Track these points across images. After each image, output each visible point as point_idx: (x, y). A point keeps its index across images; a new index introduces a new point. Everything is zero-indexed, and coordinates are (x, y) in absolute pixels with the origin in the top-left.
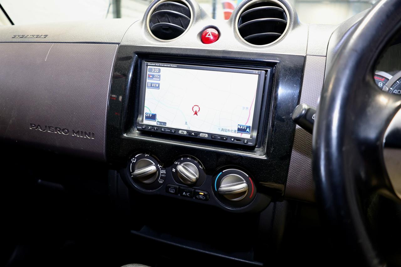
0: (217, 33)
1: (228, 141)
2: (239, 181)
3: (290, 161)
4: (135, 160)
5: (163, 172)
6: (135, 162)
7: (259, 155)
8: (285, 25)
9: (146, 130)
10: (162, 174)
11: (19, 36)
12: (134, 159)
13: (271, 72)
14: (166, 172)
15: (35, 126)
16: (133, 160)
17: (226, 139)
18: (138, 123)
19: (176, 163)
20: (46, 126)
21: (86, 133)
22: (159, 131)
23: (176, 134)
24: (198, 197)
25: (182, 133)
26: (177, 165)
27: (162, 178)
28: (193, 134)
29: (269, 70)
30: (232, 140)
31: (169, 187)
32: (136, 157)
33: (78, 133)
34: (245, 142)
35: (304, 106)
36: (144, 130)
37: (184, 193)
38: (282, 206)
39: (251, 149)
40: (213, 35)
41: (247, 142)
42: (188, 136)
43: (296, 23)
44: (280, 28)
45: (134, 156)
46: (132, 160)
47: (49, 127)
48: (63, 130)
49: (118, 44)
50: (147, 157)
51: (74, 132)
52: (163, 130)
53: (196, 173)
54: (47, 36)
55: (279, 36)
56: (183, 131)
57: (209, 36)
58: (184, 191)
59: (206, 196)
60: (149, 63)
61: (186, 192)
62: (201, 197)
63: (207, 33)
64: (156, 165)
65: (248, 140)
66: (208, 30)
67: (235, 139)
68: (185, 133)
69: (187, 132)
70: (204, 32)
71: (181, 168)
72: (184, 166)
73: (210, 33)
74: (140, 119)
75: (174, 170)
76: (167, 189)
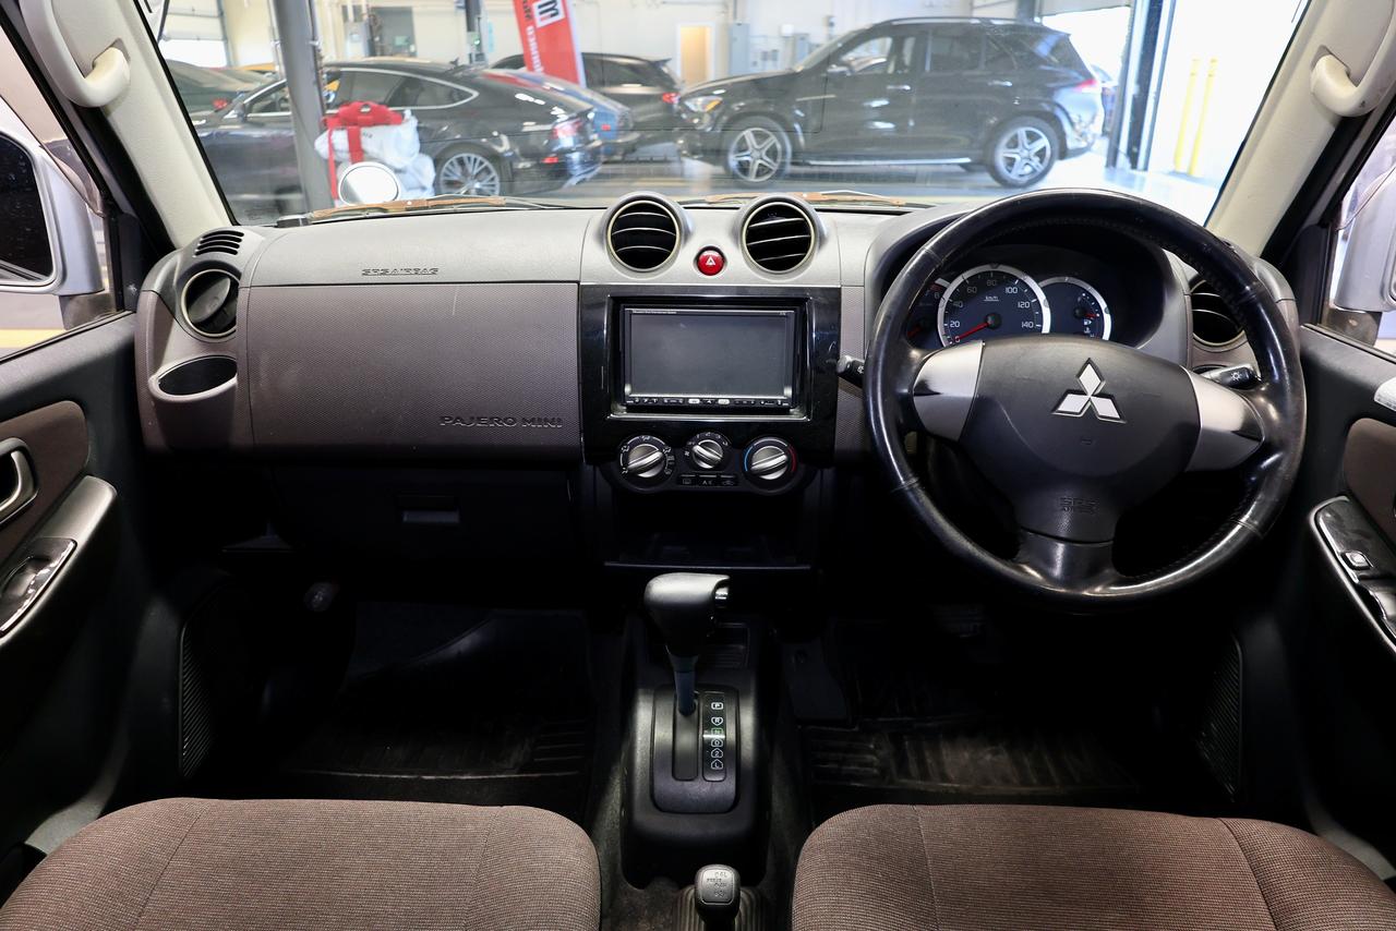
0: (716, 254)
1: (757, 405)
2: (776, 453)
4: (627, 448)
5: (672, 458)
6: (627, 450)
7: (796, 416)
8: (810, 239)
9: (641, 404)
10: (669, 461)
11: (375, 271)
12: (625, 447)
13: (801, 310)
14: (675, 457)
15: (451, 419)
17: (755, 403)
18: (628, 396)
19: (690, 443)
20: (473, 418)
21: (546, 420)
22: (660, 404)
23: (685, 404)
24: (725, 483)
25: (694, 403)
26: (692, 446)
27: (669, 467)
28: (709, 401)
29: (798, 308)
30: (762, 403)
31: (683, 477)
32: (628, 443)
33: (533, 420)
34: (779, 403)
35: (847, 359)
36: (638, 404)
37: (705, 482)
38: (828, 473)
39: (785, 411)
40: (716, 260)
41: (782, 403)
42: (702, 405)
43: (822, 239)
44: (803, 247)
45: (625, 443)
46: (622, 449)
47: (479, 419)
48: (505, 420)
49: (578, 282)
50: (646, 442)
51: (524, 421)
52: (666, 401)
53: (719, 453)
54: (436, 270)
55: (801, 258)
57: (710, 263)
58: (704, 479)
59: (736, 481)
60: (635, 310)
61: (707, 479)
62: (728, 482)
63: (706, 258)
64: (661, 450)
65: (783, 401)
66: (706, 253)
67: (766, 401)
68: (698, 401)
69: (701, 400)
70: (701, 257)
71: (698, 449)
72: (702, 446)
73: (711, 258)
74: (627, 389)
75: (687, 453)
76: (679, 480)
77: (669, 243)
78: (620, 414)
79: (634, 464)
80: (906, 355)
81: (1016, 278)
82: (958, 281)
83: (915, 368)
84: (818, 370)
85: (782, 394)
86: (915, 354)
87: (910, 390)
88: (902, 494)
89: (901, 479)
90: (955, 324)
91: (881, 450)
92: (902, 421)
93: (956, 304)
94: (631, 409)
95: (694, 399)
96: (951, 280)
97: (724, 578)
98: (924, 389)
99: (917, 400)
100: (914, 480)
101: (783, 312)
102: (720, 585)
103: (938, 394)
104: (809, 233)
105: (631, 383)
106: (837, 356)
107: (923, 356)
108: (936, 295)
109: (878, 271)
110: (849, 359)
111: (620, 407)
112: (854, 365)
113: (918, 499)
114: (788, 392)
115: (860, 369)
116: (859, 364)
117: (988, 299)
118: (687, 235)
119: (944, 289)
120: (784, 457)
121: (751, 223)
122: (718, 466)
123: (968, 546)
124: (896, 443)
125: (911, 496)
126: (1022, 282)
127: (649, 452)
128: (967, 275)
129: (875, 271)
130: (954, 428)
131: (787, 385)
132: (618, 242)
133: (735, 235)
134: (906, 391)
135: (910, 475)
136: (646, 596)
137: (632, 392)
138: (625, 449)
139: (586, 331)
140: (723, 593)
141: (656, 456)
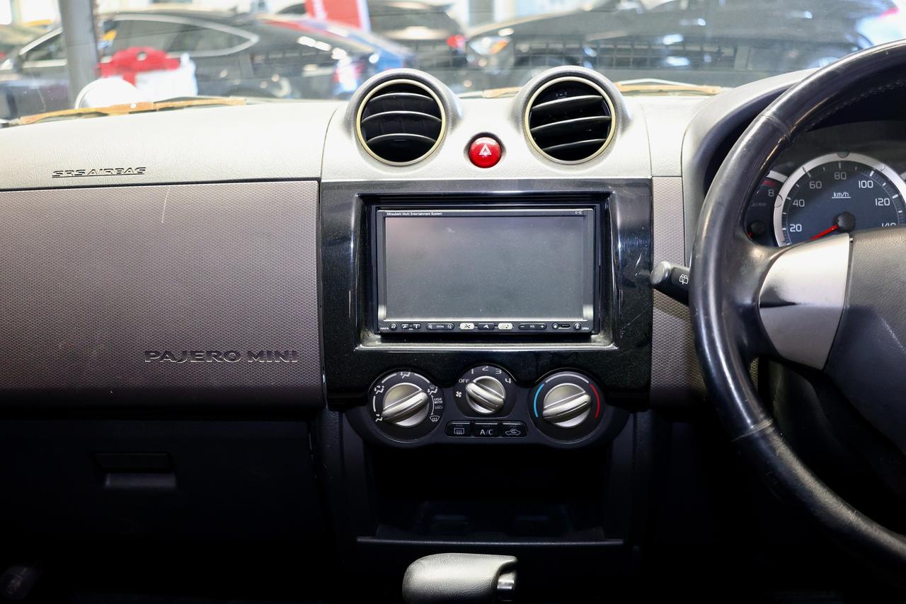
0: (493, 142)
1: (549, 330)
2: (574, 393)
3: (651, 346)
4: (381, 388)
5: (439, 400)
6: (381, 391)
7: (600, 343)
8: (610, 121)
9: (399, 331)
10: (436, 405)
11: (69, 172)
12: (379, 387)
13: (602, 207)
14: (443, 400)
15: (157, 353)
16: (378, 389)
17: (545, 327)
18: (382, 322)
19: (463, 381)
20: (185, 353)
21: (278, 354)
22: (423, 330)
23: (456, 330)
24: (508, 433)
25: (467, 328)
26: (465, 384)
27: (436, 412)
28: (487, 326)
29: (598, 206)
30: (555, 327)
31: (455, 426)
32: (383, 382)
33: (261, 354)
34: (577, 328)
36: (396, 331)
37: (483, 432)
38: (644, 418)
39: (585, 337)
40: (492, 149)
41: (580, 327)
42: (477, 331)
43: (625, 121)
44: (602, 130)
45: (378, 382)
46: (375, 390)
47: (193, 353)
48: (226, 354)
49: (319, 180)
50: (406, 380)
51: (250, 354)
52: (430, 327)
53: (501, 393)
54: (143, 169)
55: (602, 144)
56: (468, 324)
57: (485, 153)
58: (481, 427)
59: (523, 430)
60: (389, 212)
61: (486, 429)
62: (513, 431)
63: (480, 147)
64: (425, 391)
65: (582, 324)
66: (479, 141)
67: (560, 324)
68: (472, 327)
69: (476, 324)
70: (473, 147)
71: (472, 388)
72: (478, 383)
73: (485, 147)
74: (382, 312)
75: (459, 394)
76: (450, 430)
77: (434, 131)
78: (373, 343)
79: (390, 408)
80: (745, 253)
81: (870, 169)
82: (798, 174)
83: (759, 271)
84: (626, 283)
85: (581, 315)
86: (758, 253)
87: (754, 299)
88: (750, 442)
89: (749, 421)
90: (796, 228)
91: (718, 382)
92: (746, 341)
93: (796, 203)
94: (388, 337)
95: (467, 324)
96: (788, 173)
97: (510, 559)
98: (774, 300)
99: (764, 313)
100: (766, 424)
101: (580, 211)
102: (504, 570)
103: (793, 304)
104: (609, 113)
105: (385, 303)
106: (649, 265)
107: (770, 255)
108: (771, 193)
109: (697, 159)
110: (667, 265)
111: (372, 335)
112: (673, 274)
113: (773, 450)
114: (589, 312)
115: (684, 279)
116: (681, 272)
117: (837, 196)
118: (455, 120)
119: (778, 185)
120: (585, 398)
121: (534, 104)
122: (500, 410)
123: (849, 516)
124: (739, 372)
125: (763, 445)
126: (878, 173)
127: (412, 392)
128: (809, 166)
129: (694, 157)
130: (817, 352)
131: (586, 303)
132: (369, 130)
133: (516, 118)
134: (748, 301)
135: (762, 416)
136: (405, 586)
137: (388, 315)
138: (379, 390)
139: (330, 239)
140: (507, 581)
141: (420, 397)
